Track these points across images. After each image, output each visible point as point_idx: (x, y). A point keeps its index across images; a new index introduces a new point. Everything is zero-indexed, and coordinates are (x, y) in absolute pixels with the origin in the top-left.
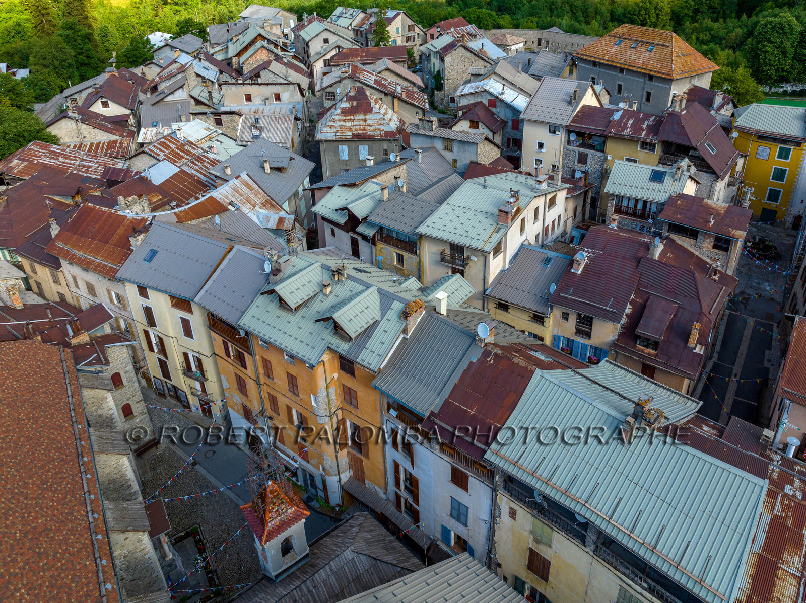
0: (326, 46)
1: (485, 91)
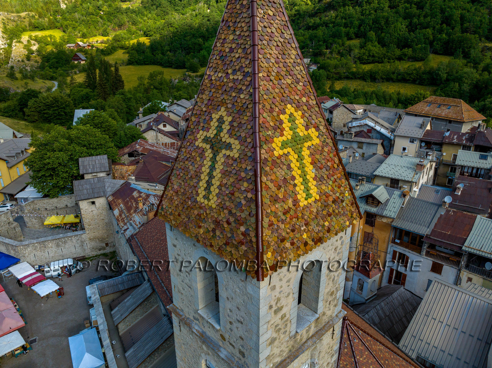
1: (366, 125)
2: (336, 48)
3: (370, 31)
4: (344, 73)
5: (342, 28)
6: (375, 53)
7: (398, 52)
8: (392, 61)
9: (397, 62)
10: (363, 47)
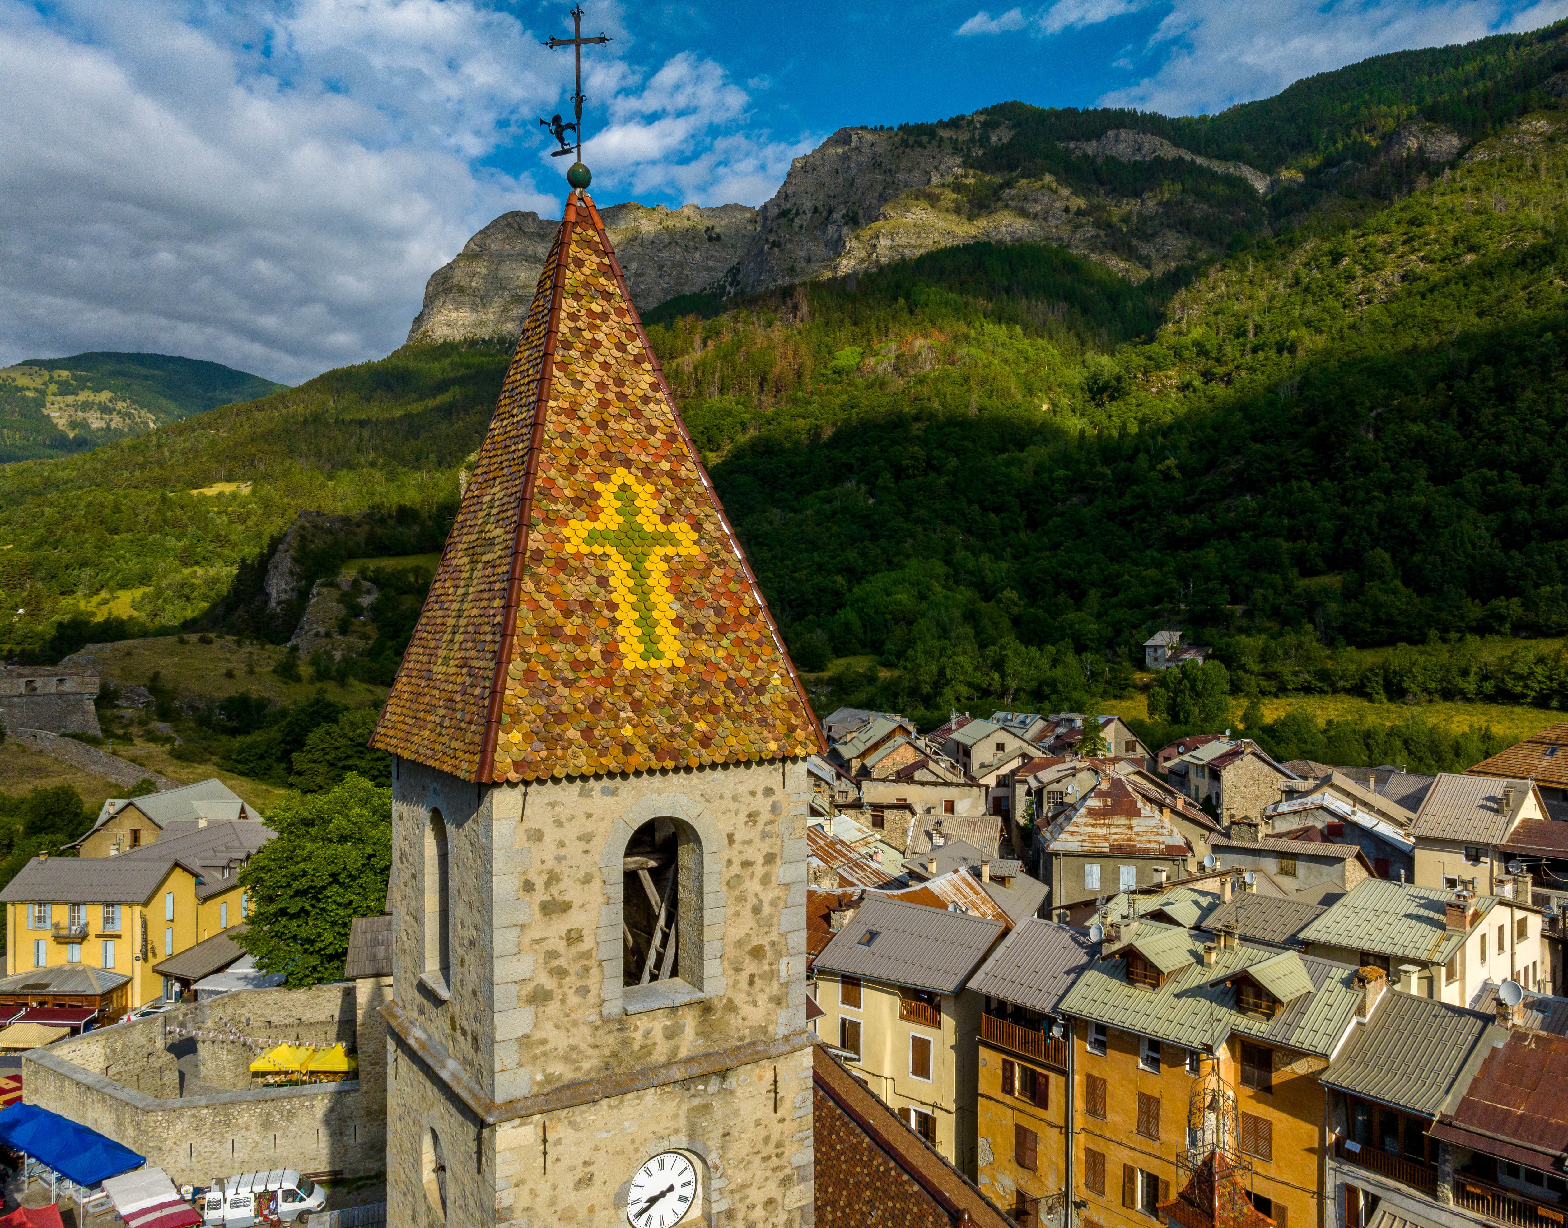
0: (1000, 754)
1: (1324, 808)
2: (1265, 599)
3: (1372, 548)
4: (1295, 674)
5: (1280, 541)
6: (1394, 612)
7: (1475, 611)
8: (1454, 635)
9: (1472, 641)
10: (1355, 597)
